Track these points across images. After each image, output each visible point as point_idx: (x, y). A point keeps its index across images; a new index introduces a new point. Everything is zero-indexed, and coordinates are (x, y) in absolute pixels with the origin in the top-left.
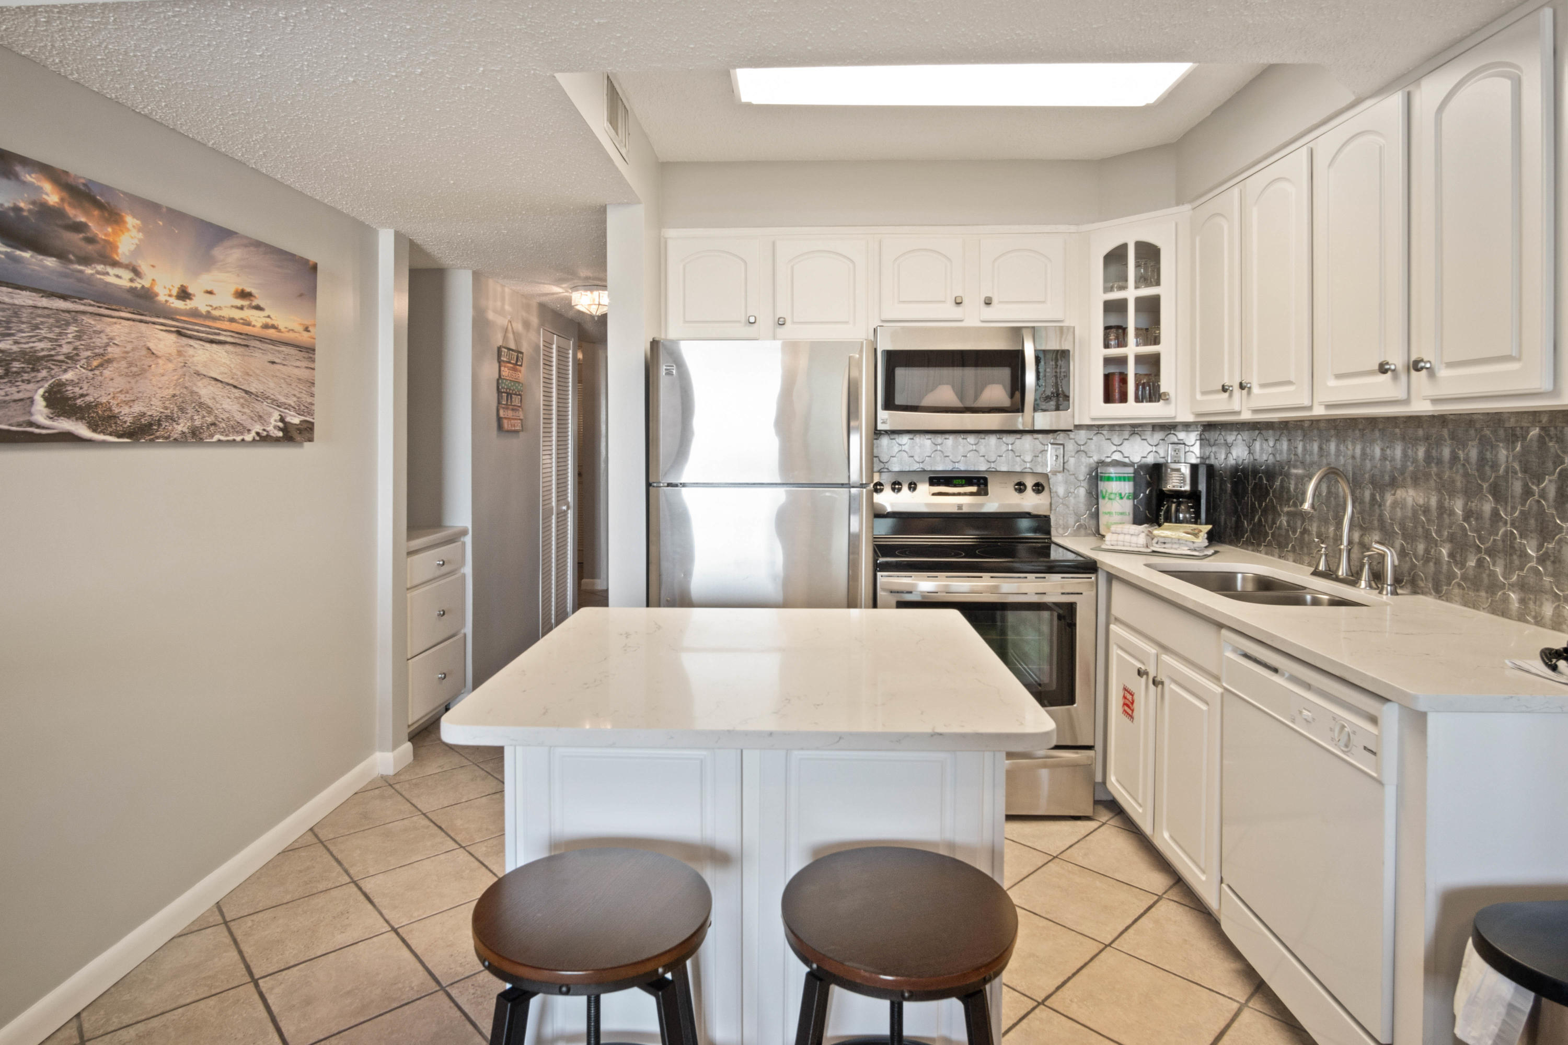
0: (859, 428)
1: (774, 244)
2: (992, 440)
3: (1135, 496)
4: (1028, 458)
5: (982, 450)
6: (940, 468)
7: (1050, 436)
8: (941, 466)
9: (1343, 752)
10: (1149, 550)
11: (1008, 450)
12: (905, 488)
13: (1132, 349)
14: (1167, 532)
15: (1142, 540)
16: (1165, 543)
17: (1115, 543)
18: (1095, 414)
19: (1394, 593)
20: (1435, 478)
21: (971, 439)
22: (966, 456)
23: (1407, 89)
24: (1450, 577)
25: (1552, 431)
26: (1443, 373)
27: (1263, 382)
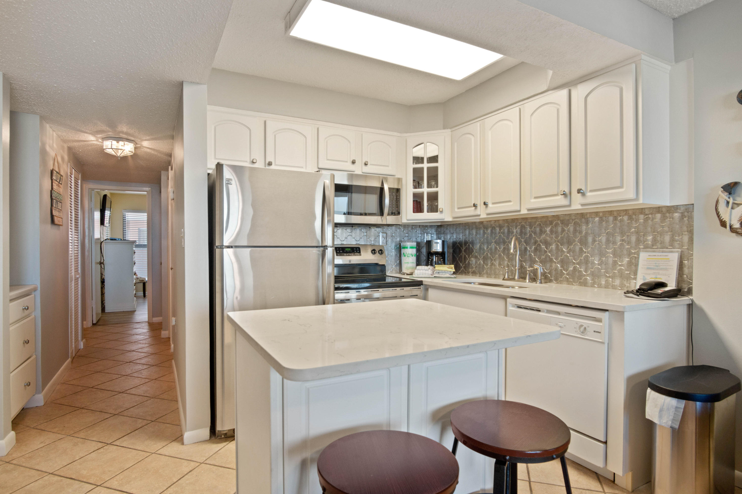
1: (265, 120)
2: (358, 230)
4: (373, 239)
5: (354, 235)
9: (582, 335)
10: (433, 276)
11: (364, 235)
13: (426, 190)
14: (440, 268)
15: (430, 272)
16: (439, 273)
17: (419, 274)
18: (409, 218)
19: (541, 283)
20: (554, 238)
21: (349, 230)
22: (347, 238)
23: (570, 88)
24: (562, 274)
25: (604, 218)
26: (589, 194)
27: (493, 202)
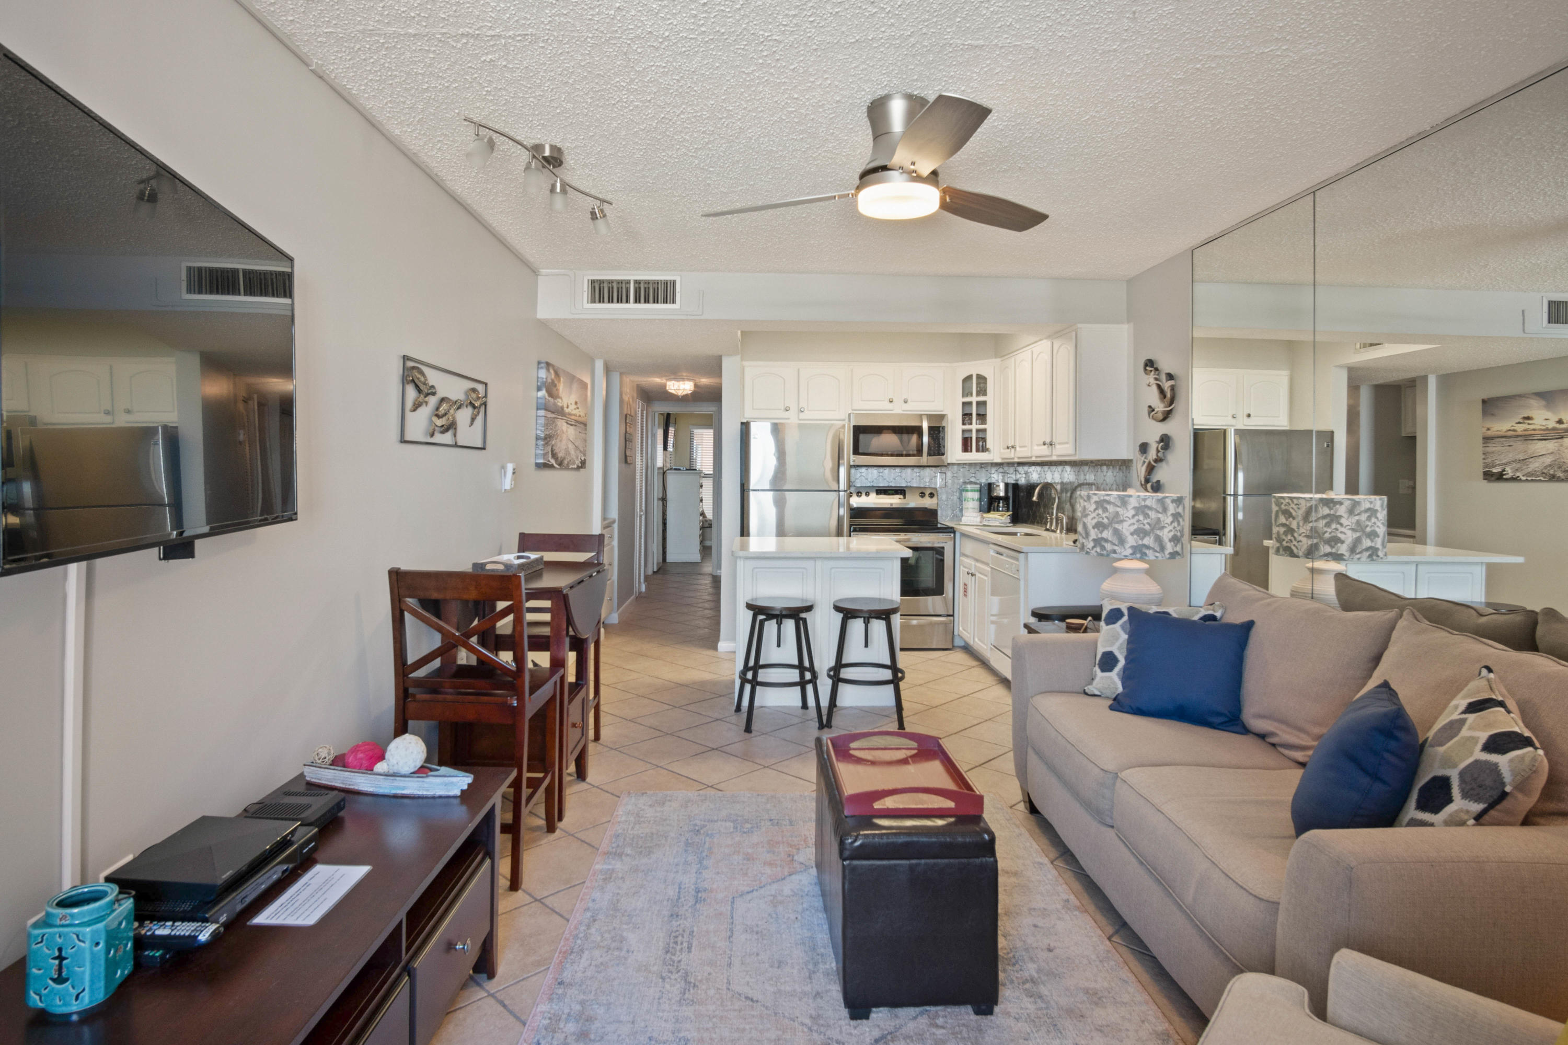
0: (843, 464)
1: (799, 370)
2: (909, 470)
3: (980, 500)
4: (927, 480)
5: (904, 475)
6: (882, 485)
7: (939, 468)
8: (883, 484)
10: (984, 524)
11: (917, 476)
12: (863, 495)
13: (974, 426)
14: (993, 515)
15: (978, 519)
16: (990, 520)
17: (967, 520)
18: (958, 458)
21: (898, 470)
22: (895, 479)
